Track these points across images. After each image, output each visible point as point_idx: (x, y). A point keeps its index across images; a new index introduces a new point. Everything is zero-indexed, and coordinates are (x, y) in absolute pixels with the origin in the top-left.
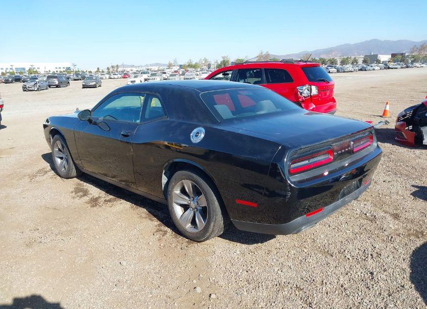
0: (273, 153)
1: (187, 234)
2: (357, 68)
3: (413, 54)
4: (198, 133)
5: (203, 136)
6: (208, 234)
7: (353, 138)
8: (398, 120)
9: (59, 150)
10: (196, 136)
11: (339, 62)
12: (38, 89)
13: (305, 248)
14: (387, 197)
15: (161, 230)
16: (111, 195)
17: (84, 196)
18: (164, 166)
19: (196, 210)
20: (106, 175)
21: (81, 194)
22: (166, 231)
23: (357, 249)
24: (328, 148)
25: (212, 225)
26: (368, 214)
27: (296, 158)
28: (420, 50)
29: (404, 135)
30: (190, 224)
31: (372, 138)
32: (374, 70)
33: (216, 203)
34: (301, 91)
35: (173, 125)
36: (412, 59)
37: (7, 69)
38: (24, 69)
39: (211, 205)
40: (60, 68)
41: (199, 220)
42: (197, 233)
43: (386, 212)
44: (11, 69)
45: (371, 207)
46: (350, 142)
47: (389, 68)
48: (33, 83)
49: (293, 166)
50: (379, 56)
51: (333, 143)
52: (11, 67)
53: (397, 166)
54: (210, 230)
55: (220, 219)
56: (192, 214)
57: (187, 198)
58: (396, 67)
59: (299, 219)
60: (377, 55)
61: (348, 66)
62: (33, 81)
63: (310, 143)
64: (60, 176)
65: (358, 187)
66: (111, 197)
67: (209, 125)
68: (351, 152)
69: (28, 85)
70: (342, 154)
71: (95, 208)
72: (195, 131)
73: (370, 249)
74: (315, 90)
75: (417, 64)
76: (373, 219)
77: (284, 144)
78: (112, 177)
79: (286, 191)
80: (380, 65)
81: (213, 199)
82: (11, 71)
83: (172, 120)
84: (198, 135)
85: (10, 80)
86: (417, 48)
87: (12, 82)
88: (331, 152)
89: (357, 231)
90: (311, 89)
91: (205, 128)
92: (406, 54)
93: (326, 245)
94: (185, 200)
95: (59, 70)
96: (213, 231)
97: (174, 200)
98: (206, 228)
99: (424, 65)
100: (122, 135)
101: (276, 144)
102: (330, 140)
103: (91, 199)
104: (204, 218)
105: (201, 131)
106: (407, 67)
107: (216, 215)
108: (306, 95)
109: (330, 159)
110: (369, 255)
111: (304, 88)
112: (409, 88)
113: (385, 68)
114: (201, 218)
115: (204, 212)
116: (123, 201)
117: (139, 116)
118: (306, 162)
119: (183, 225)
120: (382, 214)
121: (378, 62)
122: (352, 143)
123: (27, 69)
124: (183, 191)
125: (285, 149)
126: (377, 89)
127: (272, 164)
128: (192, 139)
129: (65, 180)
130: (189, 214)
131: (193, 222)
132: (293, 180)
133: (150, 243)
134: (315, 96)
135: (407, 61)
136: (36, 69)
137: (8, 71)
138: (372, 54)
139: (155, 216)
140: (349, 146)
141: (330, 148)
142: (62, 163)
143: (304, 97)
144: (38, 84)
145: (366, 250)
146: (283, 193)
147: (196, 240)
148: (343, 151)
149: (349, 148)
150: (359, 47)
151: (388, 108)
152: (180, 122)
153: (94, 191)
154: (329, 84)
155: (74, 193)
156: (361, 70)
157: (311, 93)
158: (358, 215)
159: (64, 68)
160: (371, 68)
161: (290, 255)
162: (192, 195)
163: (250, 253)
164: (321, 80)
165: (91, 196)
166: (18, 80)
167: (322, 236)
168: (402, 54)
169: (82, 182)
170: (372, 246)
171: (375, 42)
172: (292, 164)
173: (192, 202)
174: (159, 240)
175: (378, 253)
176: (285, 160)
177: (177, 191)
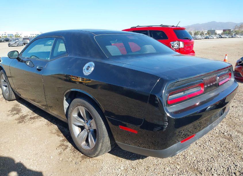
0: (152, 85)
1: (82, 150)
2: (204, 37)
3: (236, 30)
4: (89, 67)
5: (93, 69)
6: (97, 153)
7: (219, 74)
8: (237, 65)
9: (4, 80)
10: (87, 69)
11: (193, 34)
12: (17, 45)
13: (178, 164)
14: (237, 119)
15: (63, 145)
16: (36, 113)
17: (16, 114)
18: (65, 94)
19: (89, 131)
20: (34, 100)
21: (15, 112)
22: (67, 146)
23: (222, 167)
24: (200, 82)
25: (100, 145)
26: (225, 134)
27: (173, 90)
28: (240, 28)
29: (241, 74)
30: (85, 142)
31: (230, 75)
32: (213, 38)
33: (104, 127)
34: (173, 45)
35: (70, 60)
36: (235, 33)
37: (3, 34)
38: (12, 35)
39: (99, 129)
40: (33, 35)
41: (91, 140)
42: (89, 150)
43: (239, 132)
44: (5, 35)
45: (226, 127)
46: (216, 77)
47: (222, 37)
48: (14, 42)
49: (171, 97)
50: (216, 31)
51: (204, 78)
52: (5, 34)
53: (239, 96)
54: (99, 149)
55: (108, 141)
56: (86, 133)
57: (82, 121)
58: (226, 37)
59: (175, 146)
60: (215, 30)
61: (198, 36)
62: (15, 41)
63: (186, 77)
64: (5, 99)
65: (222, 114)
66: (36, 115)
67: (98, 60)
68: (217, 85)
69: (11, 43)
70: (211, 86)
71: (20, 124)
72: (87, 65)
73: (232, 167)
74: (182, 45)
75: (238, 36)
76: (230, 138)
77: (162, 77)
78: (38, 102)
79: (164, 121)
80: (216, 36)
81: (101, 124)
82: (5, 36)
83: (71, 56)
84: (89, 69)
85: (3, 40)
86: (238, 27)
87: (4, 42)
88: (202, 85)
89: (219, 149)
90: (179, 44)
91: (95, 62)
92: (232, 30)
93: (195, 162)
94: (82, 123)
95: (32, 36)
96: (101, 150)
97: (72, 122)
98: (96, 147)
99: (241, 36)
100: (37, 69)
101: (155, 77)
102: (202, 74)
103: (21, 116)
104: (95, 138)
105: (91, 65)
106: (232, 37)
107: (104, 137)
108: (176, 48)
109: (201, 91)
110: (233, 174)
111: (175, 43)
112: (235, 48)
113: (220, 37)
114: (92, 138)
115: (95, 133)
116: (43, 119)
117: (50, 54)
118: (182, 94)
119: (79, 142)
120: (236, 133)
121: (216, 34)
122: (218, 78)
123: (14, 35)
124: (79, 115)
125: (163, 82)
126: (217, 48)
127: (151, 95)
128: (84, 72)
129: (8, 101)
130: (85, 133)
131: (87, 141)
132: (170, 111)
133: (52, 157)
134: (182, 49)
135: (232, 34)
136: (20, 35)
137: (3, 36)
138: (212, 29)
139: (62, 132)
140: (215, 80)
141: (202, 81)
142: (6, 90)
143: (175, 49)
144: (17, 43)
145: (229, 168)
146: (161, 123)
147: (88, 156)
148: (211, 84)
149: (216, 82)
150: (204, 25)
151: (226, 58)
152: (76, 58)
153: (25, 110)
154: (191, 41)
155: (10, 112)
156: (206, 38)
157: (179, 46)
158: (218, 134)
159: (35, 35)
160: (212, 38)
161: (165, 172)
162: (86, 119)
163: (132, 170)
164: (185, 38)
165: (21, 114)
166: (7, 40)
167: (191, 153)
168: (229, 30)
169: (19, 103)
170: (234, 164)
171: (213, 23)
172: (170, 95)
173: (86, 125)
174: (60, 154)
175: (240, 172)
176: (164, 91)
177: (75, 115)
